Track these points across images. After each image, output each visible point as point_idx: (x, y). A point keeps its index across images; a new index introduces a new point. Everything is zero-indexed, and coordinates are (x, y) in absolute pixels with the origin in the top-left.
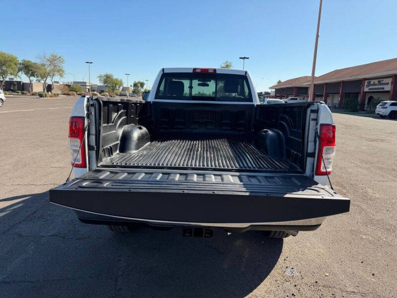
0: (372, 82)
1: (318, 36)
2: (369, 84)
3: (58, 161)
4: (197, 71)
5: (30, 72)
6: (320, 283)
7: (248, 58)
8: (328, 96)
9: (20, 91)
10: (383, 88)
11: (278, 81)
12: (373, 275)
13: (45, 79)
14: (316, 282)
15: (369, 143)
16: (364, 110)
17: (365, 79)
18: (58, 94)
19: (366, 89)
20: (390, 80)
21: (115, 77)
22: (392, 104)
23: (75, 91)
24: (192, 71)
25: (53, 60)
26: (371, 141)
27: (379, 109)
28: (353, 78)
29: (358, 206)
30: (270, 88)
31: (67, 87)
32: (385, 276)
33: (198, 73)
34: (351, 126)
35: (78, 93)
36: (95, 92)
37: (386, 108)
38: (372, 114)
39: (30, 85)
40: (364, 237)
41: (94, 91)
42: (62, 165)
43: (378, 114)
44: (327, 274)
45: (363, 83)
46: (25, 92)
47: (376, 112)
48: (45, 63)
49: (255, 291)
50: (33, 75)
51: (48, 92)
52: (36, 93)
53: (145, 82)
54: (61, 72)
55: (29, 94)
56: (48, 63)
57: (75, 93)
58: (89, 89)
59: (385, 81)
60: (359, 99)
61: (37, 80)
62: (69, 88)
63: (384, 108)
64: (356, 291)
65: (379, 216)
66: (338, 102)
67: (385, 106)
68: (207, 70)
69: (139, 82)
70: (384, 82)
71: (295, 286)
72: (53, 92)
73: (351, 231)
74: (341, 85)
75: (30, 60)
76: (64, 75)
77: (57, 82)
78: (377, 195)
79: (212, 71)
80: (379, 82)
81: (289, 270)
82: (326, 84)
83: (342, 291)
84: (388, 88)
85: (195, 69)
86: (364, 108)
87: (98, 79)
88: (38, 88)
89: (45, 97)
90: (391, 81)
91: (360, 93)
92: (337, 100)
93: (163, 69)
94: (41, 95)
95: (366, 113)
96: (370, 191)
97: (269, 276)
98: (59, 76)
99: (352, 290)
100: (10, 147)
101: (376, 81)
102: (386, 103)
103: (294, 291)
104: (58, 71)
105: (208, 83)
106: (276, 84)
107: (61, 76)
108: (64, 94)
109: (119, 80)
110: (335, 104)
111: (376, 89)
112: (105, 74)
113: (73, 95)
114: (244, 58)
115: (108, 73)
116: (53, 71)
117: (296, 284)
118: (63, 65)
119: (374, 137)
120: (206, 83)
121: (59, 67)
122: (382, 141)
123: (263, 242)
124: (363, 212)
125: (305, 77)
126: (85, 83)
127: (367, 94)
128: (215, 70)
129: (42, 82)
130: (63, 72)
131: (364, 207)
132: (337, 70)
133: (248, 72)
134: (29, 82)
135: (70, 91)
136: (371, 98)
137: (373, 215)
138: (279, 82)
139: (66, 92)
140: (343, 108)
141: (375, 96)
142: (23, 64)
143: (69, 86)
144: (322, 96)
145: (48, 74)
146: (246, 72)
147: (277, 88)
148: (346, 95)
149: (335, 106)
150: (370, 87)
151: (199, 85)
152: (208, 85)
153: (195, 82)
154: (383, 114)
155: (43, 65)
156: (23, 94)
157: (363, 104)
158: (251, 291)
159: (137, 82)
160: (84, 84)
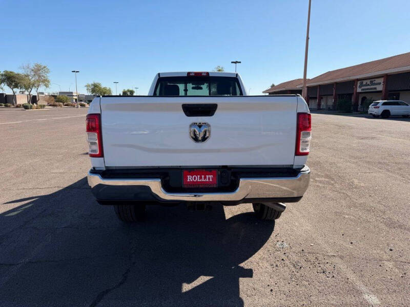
0: (364, 82)
1: (308, 38)
2: (362, 85)
3: (57, 168)
4: (191, 75)
5: (13, 84)
6: (306, 251)
7: (240, 62)
8: (322, 98)
9: (3, 104)
10: (375, 88)
11: (272, 84)
12: (352, 243)
13: (29, 91)
14: (303, 250)
15: (360, 140)
16: (357, 111)
17: (358, 80)
18: (44, 106)
19: (359, 90)
20: (381, 80)
21: (103, 86)
22: (384, 104)
23: (61, 102)
24: (186, 75)
25: (38, 70)
26: (362, 139)
27: (372, 109)
28: (346, 79)
29: (344, 193)
30: (263, 92)
31: (53, 98)
32: (362, 243)
33: (192, 76)
34: (344, 127)
35: (65, 103)
36: (83, 103)
37: (378, 107)
38: (365, 114)
39: (13, 97)
40: (347, 216)
41: (81, 101)
42: (62, 171)
43: (371, 114)
44: (312, 245)
45: (356, 84)
46: (9, 104)
47: (369, 112)
48: (29, 73)
49: (250, 259)
50: (16, 86)
51: (33, 103)
52: (20, 105)
53: (134, 90)
54: (46, 82)
55: (13, 107)
56: (33, 73)
57: (62, 104)
58: (76, 100)
59: (377, 81)
60: (353, 100)
61: (20, 92)
62: (55, 98)
63: (376, 108)
64: (335, 255)
65: (362, 201)
66: (332, 104)
67: (378, 106)
68: (200, 74)
69: (128, 91)
70: (375, 82)
71: (285, 254)
72: (39, 103)
73: (336, 212)
74: (335, 86)
75: (12, 71)
76: (50, 86)
77: (43, 93)
78: (362, 184)
79: (205, 75)
80: (372, 82)
81: (279, 243)
82: (320, 85)
83: (324, 255)
84: (380, 88)
85: (189, 73)
86: (357, 108)
87: (86, 88)
88: (22, 100)
89: (31, 109)
90: (383, 81)
91: (353, 94)
92: (331, 102)
93: (159, 74)
94: (26, 107)
95: (359, 114)
96: (356, 181)
97: (262, 248)
98: (44, 87)
99: (332, 254)
100: (6, 157)
101: (368, 82)
102: (379, 103)
103: (284, 257)
104: (44, 81)
105: (202, 86)
106: (270, 88)
107: (47, 86)
108: (50, 105)
109: (108, 88)
110: (329, 105)
111: (368, 89)
112: (93, 83)
113: (60, 105)
114: (236, 63)
115: (96, 82)
116: (38, 81)
117: (286, 252)
118: (48, 75)
119: (365, 135)
120: (200, 86)
121: (44, 77)
122: (373, 138)
123: (257, 224)
124: (348, 198)
125: (298, 80)
126: (72, 93)
127: (360, 95)
128: (208, 73)
129: (27, 93)
130: (48, 82)
131: (349, 194)
132: (329, 72)
133: (239, 74)
134: (12, 94)
135: (57, 101)
136: (364, 99)
137: (356, 200)
138: (273, 86)
139: (52, 103)
140: (338, 110)
141: (368, 97)
142: (5, 75)
143: (54, 96)
144: (315, 98)
145: (33, 85)
146: (237, 75)
147: (270, 91)
148: (339, 96)
149: (329, 108)
150: (363, 88)
151: (193, 88)
152: (201, 88)
153: (190, 86)
154: (375, 114)
155: (27, 76)
156: (6, 106)
157: (356, 104)
158: (247, 259)
159: (126, 90)
160: (70, 94)
